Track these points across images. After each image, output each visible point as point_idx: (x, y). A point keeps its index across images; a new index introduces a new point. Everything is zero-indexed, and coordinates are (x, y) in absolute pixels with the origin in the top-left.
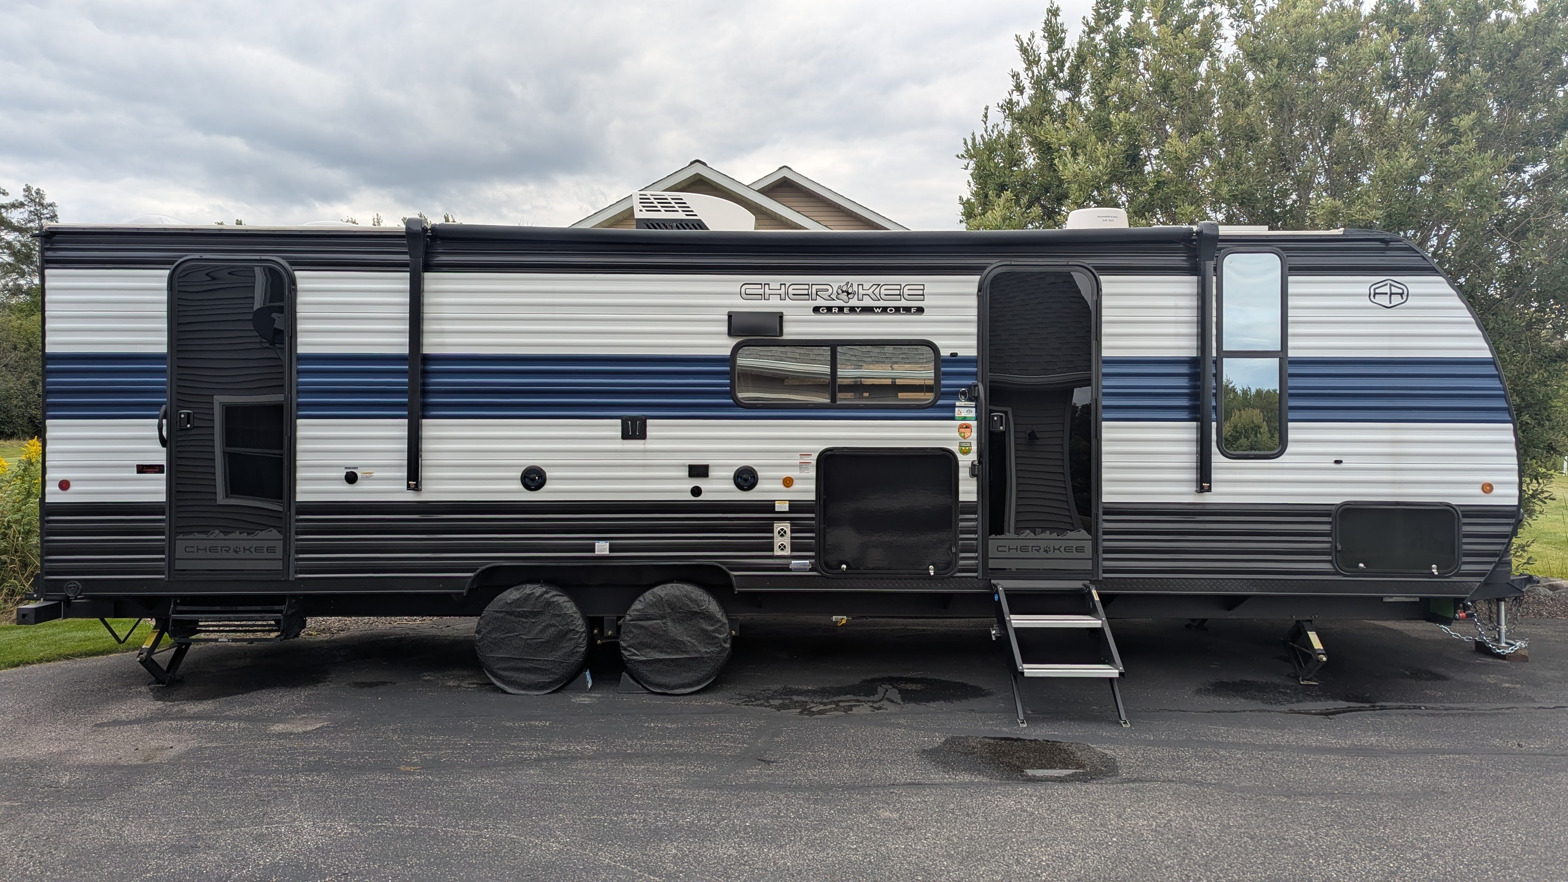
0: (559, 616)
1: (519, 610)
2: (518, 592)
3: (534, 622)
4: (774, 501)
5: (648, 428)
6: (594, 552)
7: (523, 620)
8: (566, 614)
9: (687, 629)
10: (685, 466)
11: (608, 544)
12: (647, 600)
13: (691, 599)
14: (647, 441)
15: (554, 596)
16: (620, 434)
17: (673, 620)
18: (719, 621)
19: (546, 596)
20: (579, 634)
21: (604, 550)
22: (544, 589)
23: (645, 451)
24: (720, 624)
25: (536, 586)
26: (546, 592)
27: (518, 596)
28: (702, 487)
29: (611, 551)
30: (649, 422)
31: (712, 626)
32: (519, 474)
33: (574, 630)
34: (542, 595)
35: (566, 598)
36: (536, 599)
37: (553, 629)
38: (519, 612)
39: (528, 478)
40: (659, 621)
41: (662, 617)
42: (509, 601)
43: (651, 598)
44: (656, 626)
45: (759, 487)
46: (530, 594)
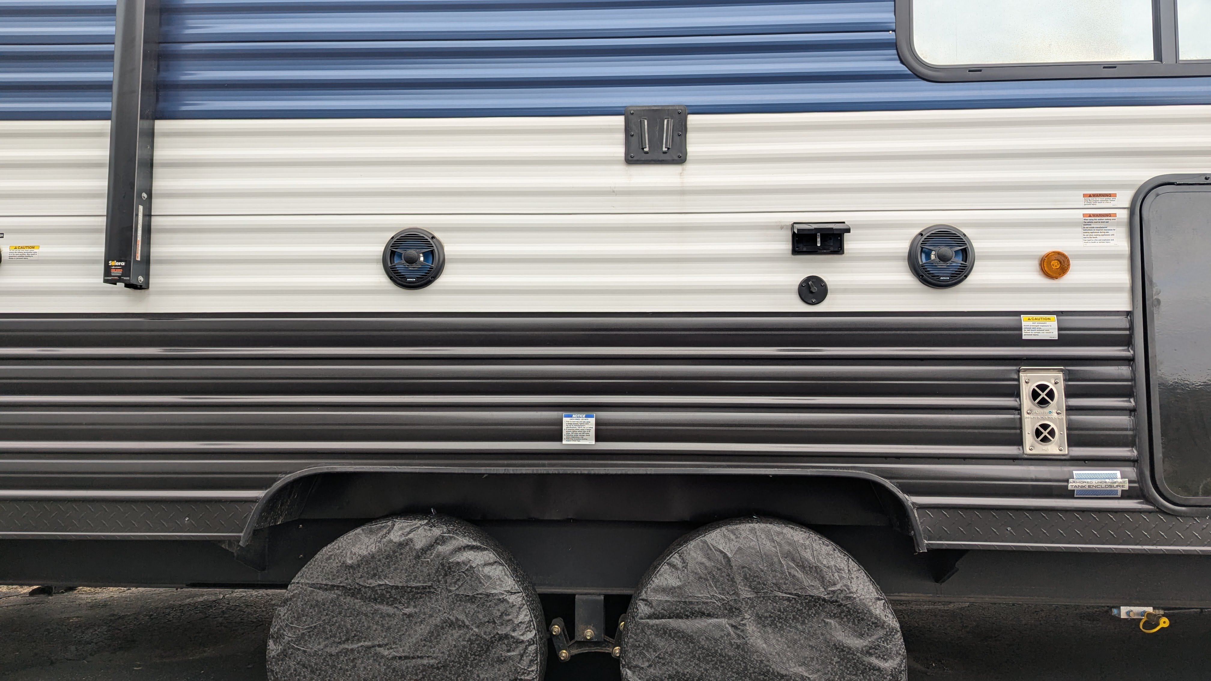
0: (472, 599)
1: (374, 583)
2: (374, 538)
3: (410, 616)
4: (1018, 314)
5: (691, 137)
6: (560, 439)
7: (385, 608)
8: (488, 595)
9: (795, 642)
10: (782, 228)
11: (592, 421)
12: (691, 565)
13: (803, 565)
14: (688, 167)
15: (460, 549)
16: (620, 151)
17: (760, 619)
18: (878, 624)
19: (440, 548)
20: (522, 647)
21: (583, 435)
22: (437, 532)
23: (683, 192)
24: (881, 633)
25: (417, 523)
26: (441, 540)
27: (373, 549)
28: (829, 278)
29: (598, 438)
30: (692, 120)
31: (861, 636)
32: (379, 249)
33: (507, 636)
34: (430, 547)
35: (489, 556)
36: (418, 557)
37: (456, 633)
38: (373, 589)
39: (400, 255)
40: (724, 621)
41: (731, 610)
42: (349, 562)
43: (699, 557)
44: (717, 634)
45: (975, 278)
46: (401, 545)
